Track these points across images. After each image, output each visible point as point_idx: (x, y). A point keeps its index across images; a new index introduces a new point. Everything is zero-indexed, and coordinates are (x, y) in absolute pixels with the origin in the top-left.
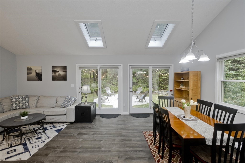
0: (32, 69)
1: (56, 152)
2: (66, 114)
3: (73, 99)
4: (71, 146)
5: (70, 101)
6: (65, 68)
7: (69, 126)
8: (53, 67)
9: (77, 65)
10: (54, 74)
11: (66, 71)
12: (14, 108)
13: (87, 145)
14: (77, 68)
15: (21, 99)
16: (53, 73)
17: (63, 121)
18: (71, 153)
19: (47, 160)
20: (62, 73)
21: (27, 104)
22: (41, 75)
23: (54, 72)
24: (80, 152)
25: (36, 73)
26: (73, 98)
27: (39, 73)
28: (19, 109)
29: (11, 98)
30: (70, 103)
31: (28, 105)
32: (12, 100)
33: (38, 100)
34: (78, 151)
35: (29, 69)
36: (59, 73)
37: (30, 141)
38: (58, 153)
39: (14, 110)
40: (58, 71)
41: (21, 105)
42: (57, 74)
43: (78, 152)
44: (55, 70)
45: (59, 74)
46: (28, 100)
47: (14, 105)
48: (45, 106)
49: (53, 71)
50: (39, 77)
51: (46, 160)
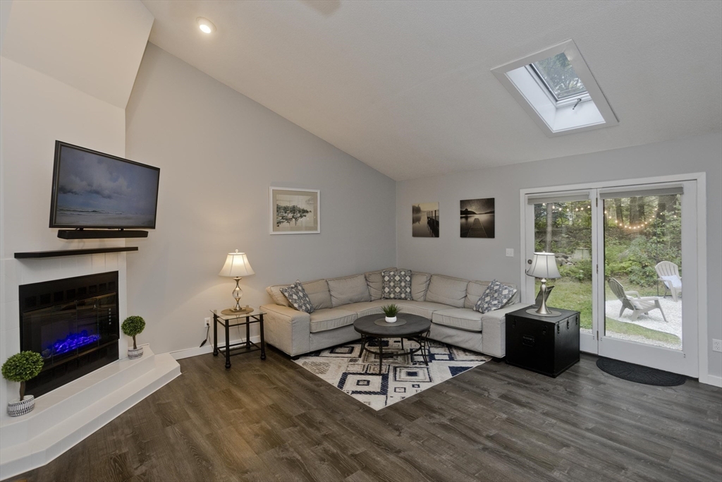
0: (422, 209)
1: (432, 421)
2: (481, 332)
3: (505, 292)
4: (470, 420)
5: (496, 295)
6: (489, 204)
7: (488, 366)
8: (463, 203)
9: (523, 192)
10: (464, 220)
11: (493, 212)
12: (386, 296)
13: (514, 440)
14: (523, 199)
15: (397, 278)
16: (461, 218)
17: (472, 349)
18: (463, 440)
19: (409, 430)
20: (482, 217)
21: (408, 290)
22: (437, 223)
23: (465, 214)
24: (485, 449)
25: (428, 218)
26: (506, 288)
27: (434, 218)
28: (395, 298)
29: (383, 274)
30: (496, 302)
31: (410, 292)
32: (384, 277)
33: (428, 282)
34: (480, 443)
35: (416, 210)
36: (476, 216)
37: (396, 374)
38: (434, 424)
39: (387, 299)
40: (474, 213)
41: (398, 290)
42: (471, 220)
43: (481, 446)
44: (467, 209)
45: (476, 220)
46: (410, 281)
47: (387, 290)
48: (440, 301)
49: (462, 213)
50: (433, 228)
51: (406, 429)
